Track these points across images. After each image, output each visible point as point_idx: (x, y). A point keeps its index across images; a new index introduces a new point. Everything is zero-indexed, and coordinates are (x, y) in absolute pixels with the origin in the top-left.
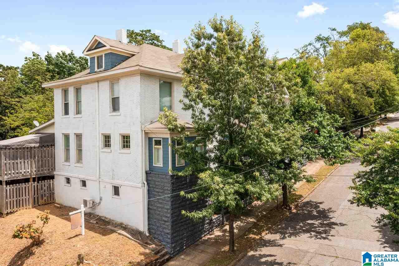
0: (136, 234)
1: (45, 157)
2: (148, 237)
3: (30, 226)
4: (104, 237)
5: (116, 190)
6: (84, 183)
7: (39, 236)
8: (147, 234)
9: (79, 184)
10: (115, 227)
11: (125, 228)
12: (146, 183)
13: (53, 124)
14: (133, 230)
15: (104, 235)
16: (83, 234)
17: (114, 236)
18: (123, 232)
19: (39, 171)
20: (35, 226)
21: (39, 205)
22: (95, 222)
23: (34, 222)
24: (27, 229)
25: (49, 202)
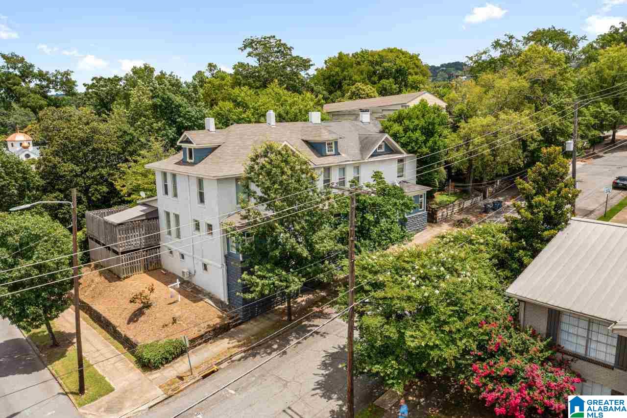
0: (218, 302)
1: (151, 229)
2: (227, 305)
3: (141, 294)
4: (194, 305)
5: (205, 267)
6: (183, 256)
7: (148, 302)
8: (228, 303)
9: (179, 257)
10: (204, 296)
11: (211, 297)
12: (224, 264)
13: (156, 200)
14: (217, 299)
15: (195, 302)
16: (180, 300)
17: (201, 304)
18: (210, 302)
19: (147, 242)
20: (144, 295)
21: (149, 271)
22: (190, 290)
23: (143, 291)
24: (139, 297)
25: (157, 267)
